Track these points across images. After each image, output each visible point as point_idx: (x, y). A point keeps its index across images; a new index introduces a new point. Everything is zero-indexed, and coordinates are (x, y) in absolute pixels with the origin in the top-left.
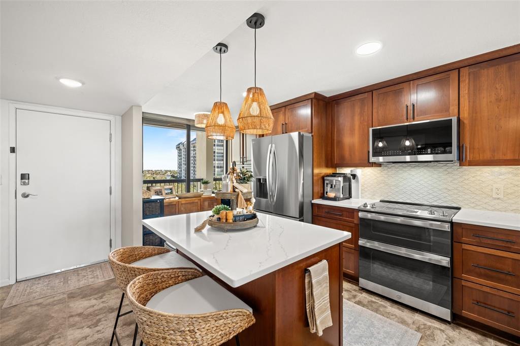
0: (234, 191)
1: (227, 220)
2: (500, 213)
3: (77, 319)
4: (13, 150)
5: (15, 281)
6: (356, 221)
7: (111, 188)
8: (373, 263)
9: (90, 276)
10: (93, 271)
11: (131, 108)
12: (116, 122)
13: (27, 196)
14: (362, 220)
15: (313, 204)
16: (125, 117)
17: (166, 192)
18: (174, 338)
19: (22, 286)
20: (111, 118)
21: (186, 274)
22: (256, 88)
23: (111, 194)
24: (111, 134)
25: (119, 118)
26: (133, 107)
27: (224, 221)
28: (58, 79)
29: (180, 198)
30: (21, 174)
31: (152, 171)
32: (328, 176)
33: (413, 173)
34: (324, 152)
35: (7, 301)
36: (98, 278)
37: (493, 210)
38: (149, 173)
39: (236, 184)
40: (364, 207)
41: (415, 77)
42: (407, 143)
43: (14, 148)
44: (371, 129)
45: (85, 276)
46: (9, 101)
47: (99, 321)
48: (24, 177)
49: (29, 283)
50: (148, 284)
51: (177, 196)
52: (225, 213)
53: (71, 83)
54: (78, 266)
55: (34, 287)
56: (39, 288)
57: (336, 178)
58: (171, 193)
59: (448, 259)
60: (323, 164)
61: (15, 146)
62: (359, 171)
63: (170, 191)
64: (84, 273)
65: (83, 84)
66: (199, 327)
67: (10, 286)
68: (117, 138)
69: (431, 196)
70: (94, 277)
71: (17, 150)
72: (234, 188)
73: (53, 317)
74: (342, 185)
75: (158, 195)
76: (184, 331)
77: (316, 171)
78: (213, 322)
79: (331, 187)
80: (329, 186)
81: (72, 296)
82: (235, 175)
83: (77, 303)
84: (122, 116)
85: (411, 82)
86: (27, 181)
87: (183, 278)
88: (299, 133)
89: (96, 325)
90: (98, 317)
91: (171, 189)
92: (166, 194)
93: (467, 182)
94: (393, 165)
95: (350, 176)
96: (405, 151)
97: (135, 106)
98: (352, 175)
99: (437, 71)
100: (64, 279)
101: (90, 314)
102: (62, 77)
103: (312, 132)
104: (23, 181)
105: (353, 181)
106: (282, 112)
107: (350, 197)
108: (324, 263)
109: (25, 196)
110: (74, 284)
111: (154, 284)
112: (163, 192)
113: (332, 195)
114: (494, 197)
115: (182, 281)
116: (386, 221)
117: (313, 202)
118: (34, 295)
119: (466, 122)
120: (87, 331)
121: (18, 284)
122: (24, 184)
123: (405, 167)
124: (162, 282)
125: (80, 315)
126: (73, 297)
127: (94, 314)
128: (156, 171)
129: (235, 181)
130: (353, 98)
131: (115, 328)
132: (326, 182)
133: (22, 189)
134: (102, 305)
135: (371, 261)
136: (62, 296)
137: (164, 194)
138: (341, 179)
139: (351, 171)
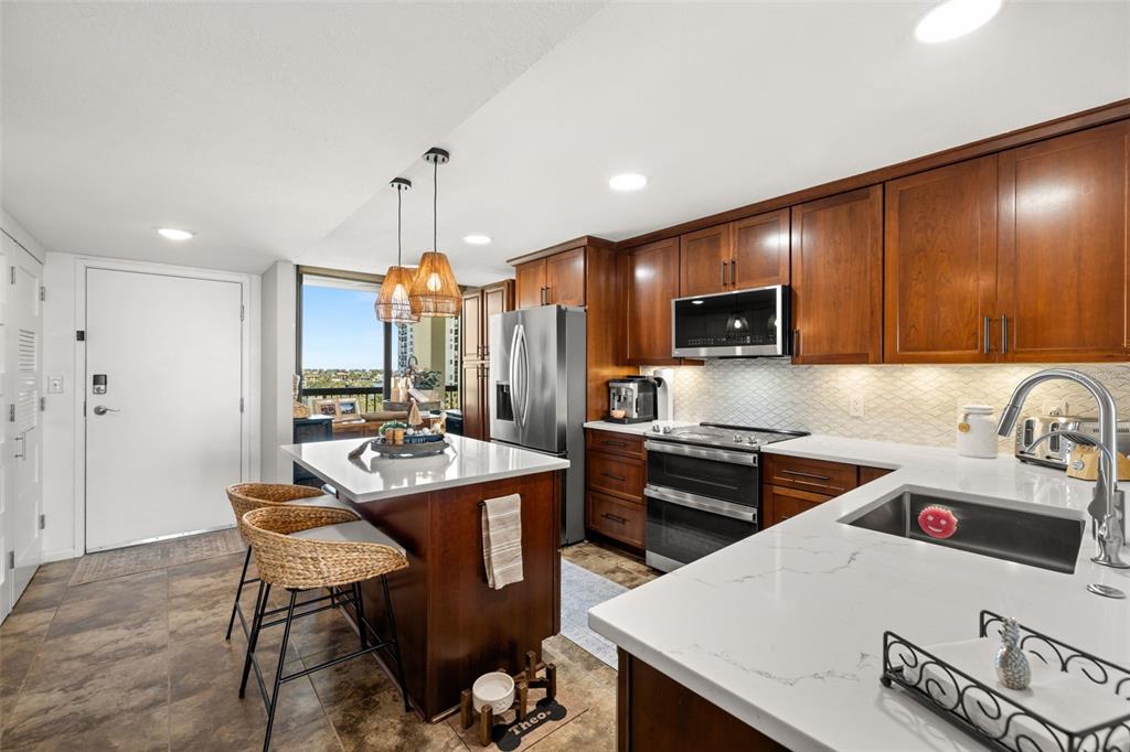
0: (409, 400)
1: (394, 441)
2: (859, 440)
3: (183, 600)
4: (81, 336)
5: (83, 553)
6: (644, 456)
7: (242, 400)
8: (667, 526)
9: (205, 548)
10: (210, 541)
11: (276, 263)
12: (252, 285)
13: (104, 412)
14: (651, 453)
15: (585, 430)
16: (267, 277)
17: (343, 409)
18: (293, 565)
19: (94, 561)
20: (244, 279)
21: (334, 515)
22: (434, 254)
23: (242, 410)
24: (243, 307)
25: (257, 279)
26: (279, 264)
27: (391, 442)
28: (157, 228)
29: (367, 421)
30: (95, 376)
31: (343, 371)
32: (614, 381)
33: (748, 376)
34: (610, 339)
35: (73, 578)
36: (218, 550)
37: (851, 437)
38: (339, 377)
39: (412, 390)
40: (655, 430)
41: (735, 216)
42: (738, 324)
43: (83, 333)
44: (673, 302)
45: (196, 548)
46: (73, 256)
47: (217, 602)
48: (97, 380)
49: (107, 556)
50: (275, 521)
51: (363, 417)
52: (391, 432)
53: (175, 235)
54: (186, 534)
55: (115, 561)
56: (121, 562)
57: (626, 385)
58: (353, 411)
59: (755, 511)
60: (610, 360)
61: (82, 329)
62: (667, 373)
63: (350, 408)
64: (194, 544)
65: (194, 234)
66: (323, 555)
67: (75, 560)
68: (252, 313)
69: (771, 415)
70: (212, 550)
71: (88, 336)
72: (409, 396)
73: (146, 598)
74: (635, 397)
75: (327, 413)
76: (305, 558)
77: (593, 371)
78: (343, 553)
79: (619, 400)
80: (617, 398)
81: (176, 573)
82: (413, 377)
83: (183, 582)
84: (263, 275)
85: (731, 224)
86: (103, 387)
87: (329, 520)
88: (559, 307)
89: (212, 607)
90: (215, 599)
91: (352, 404)
92: (343, 413)
93: (819, 390)
94: (721, 361)
95: (653, 381)
96: (735, 338)
97: (281, 261)
98: (656, 379)
99: (742, 215)
100: (162, 551)
101: (205, 595)
102: (161, 228)
103: (585, 304)
104: (97, 386)
105: (659, 389)
106: (541, 267)
107: (656, 418)
108: (515, 498)
109: (100, 412)
110: (178, 557)
111: (284, 523)
112: (337, 409)
113: (618, 413)
114: (852, 414)
115: (327, 524)
116: (693, 455)
117: (586, 425)
118: (115, 571)
119: (800, 293)
120: (198, 613)
121: (87, 557)
122: (98, 392)
123: (749, 366)
124: (296, 521)
125: (188, 595)
126: (177, 575)
127: (210, 595)
128: (352, 372)
129: (411, 386)
130: (653, 246)
131: (237, 600)
132: (613, 391)
133: (95, 401)
134: (222, 585)
135: (663, 522)
136: (159, 573)
137: (338, 412)
138: (633, 386)
139: (655, 372)
